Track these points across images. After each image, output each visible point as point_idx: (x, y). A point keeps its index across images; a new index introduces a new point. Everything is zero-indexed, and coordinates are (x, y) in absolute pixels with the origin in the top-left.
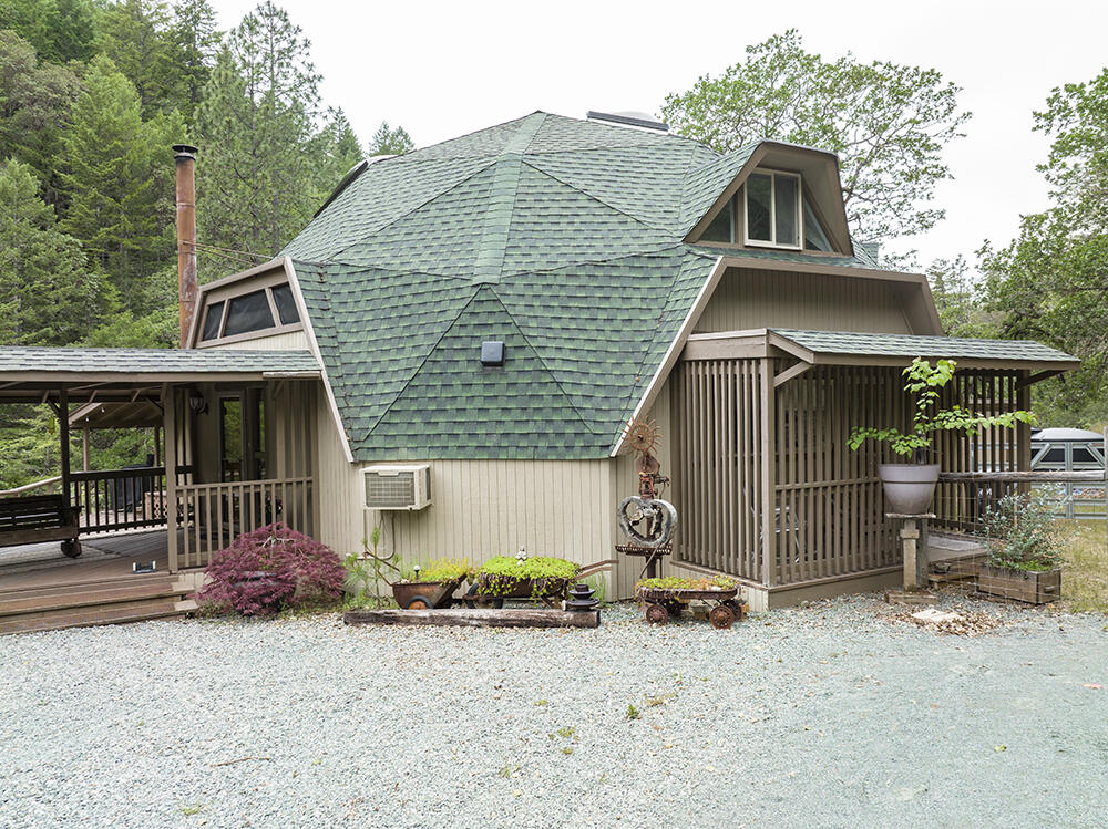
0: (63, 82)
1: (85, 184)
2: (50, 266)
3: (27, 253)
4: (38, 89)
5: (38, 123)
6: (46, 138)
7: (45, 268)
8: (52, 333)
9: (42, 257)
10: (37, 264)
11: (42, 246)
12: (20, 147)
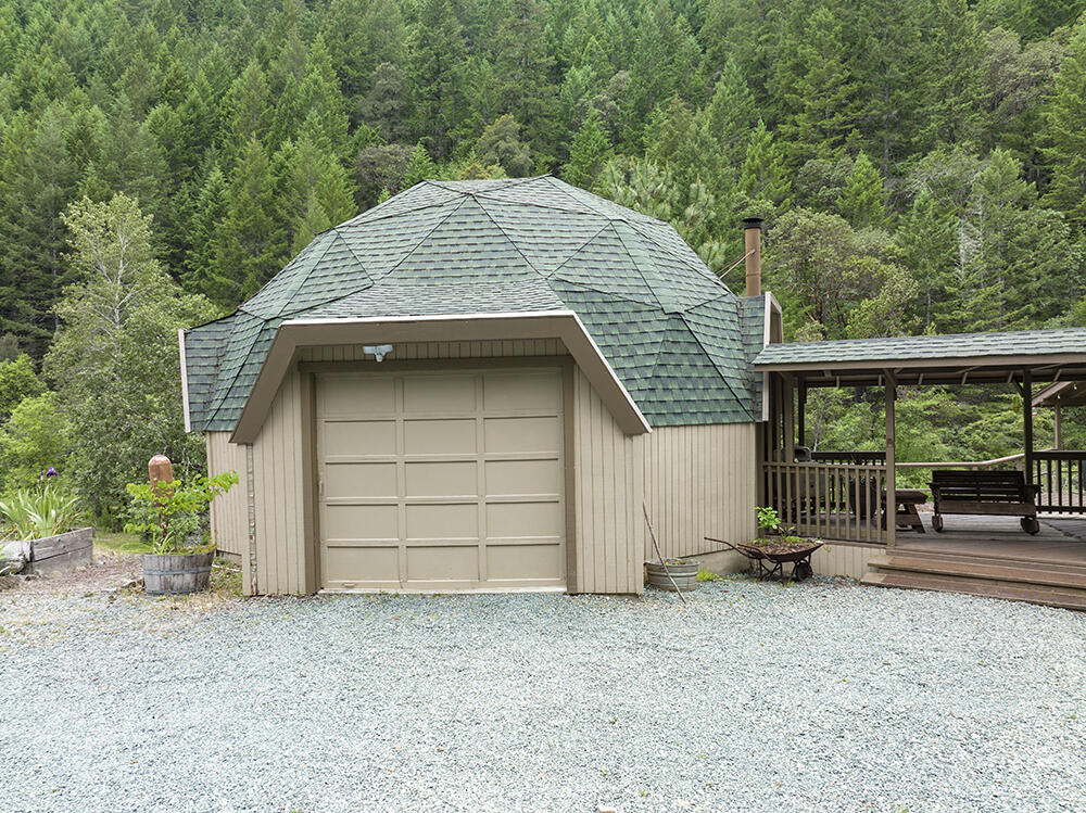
0: (1046, 57)
1: (1068, 152)
2: (1032, 243)
3: (1009, 235)
4: (1020, 73)
5: (1020, 107)
6: (1029, 118)
7: (1027, 246)
8: (1033, 309)
9: (1024, 237)
10: (1020, 244)
11: (1023, 226)
12: (1003, 135)
